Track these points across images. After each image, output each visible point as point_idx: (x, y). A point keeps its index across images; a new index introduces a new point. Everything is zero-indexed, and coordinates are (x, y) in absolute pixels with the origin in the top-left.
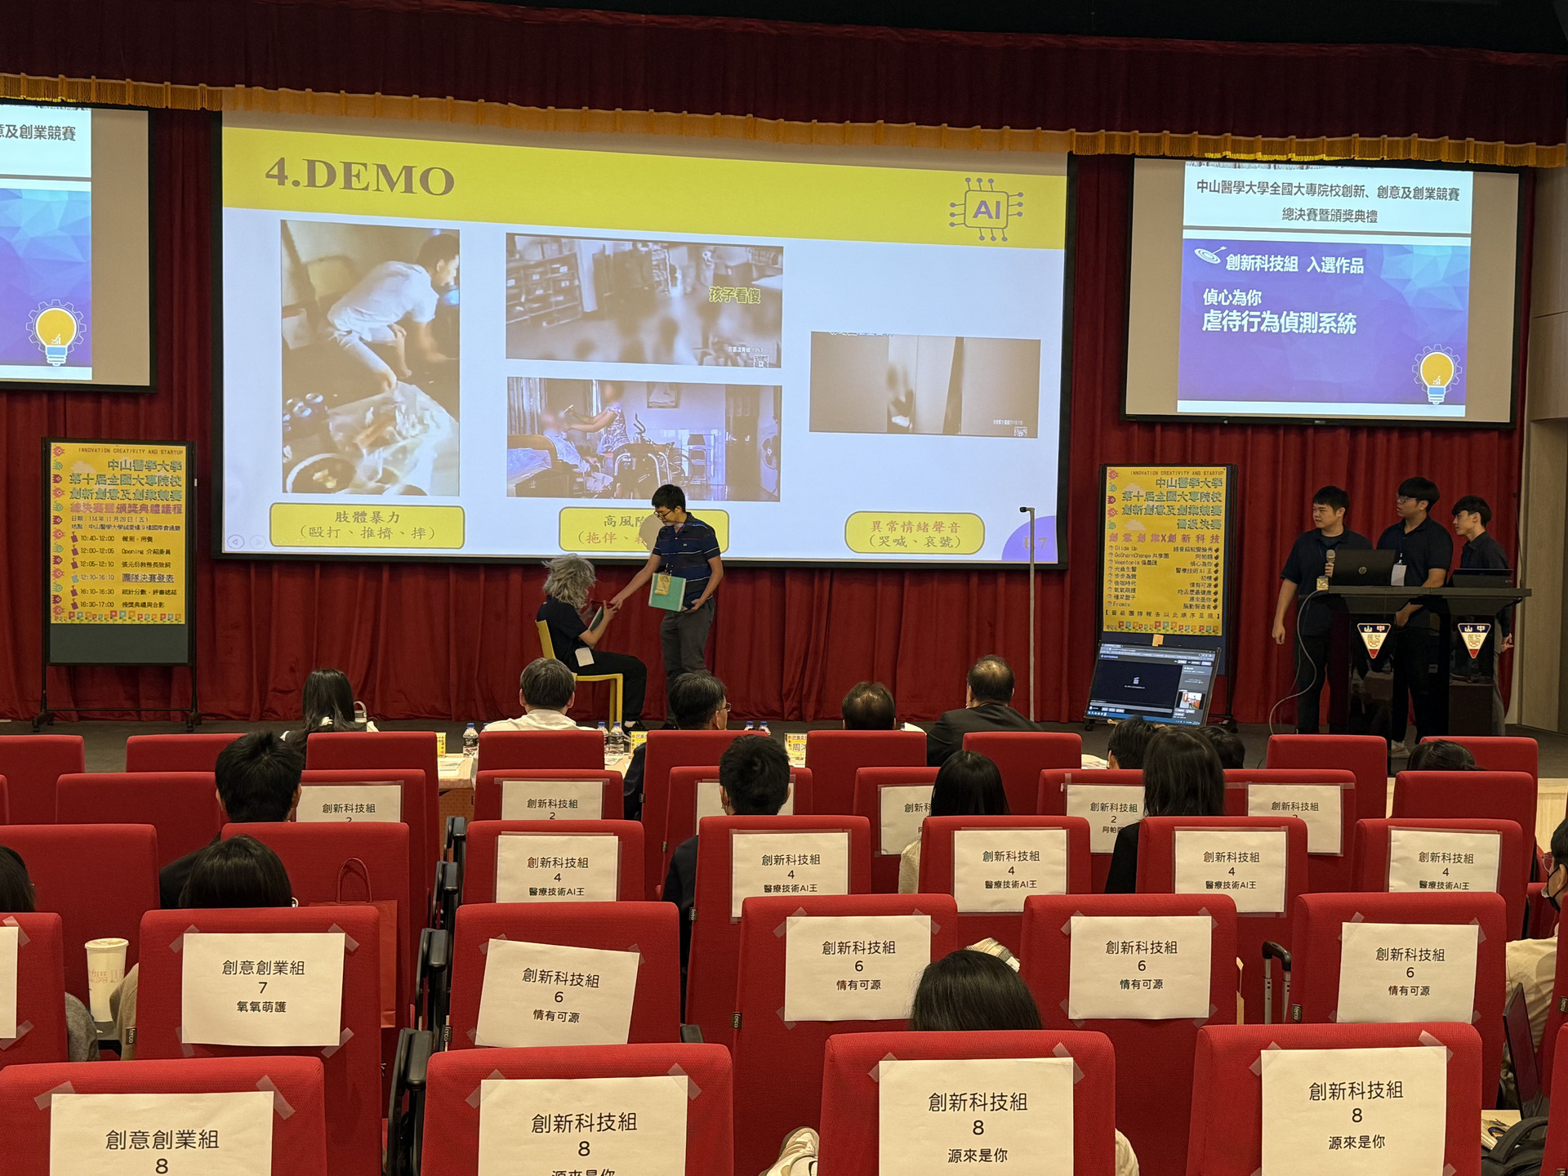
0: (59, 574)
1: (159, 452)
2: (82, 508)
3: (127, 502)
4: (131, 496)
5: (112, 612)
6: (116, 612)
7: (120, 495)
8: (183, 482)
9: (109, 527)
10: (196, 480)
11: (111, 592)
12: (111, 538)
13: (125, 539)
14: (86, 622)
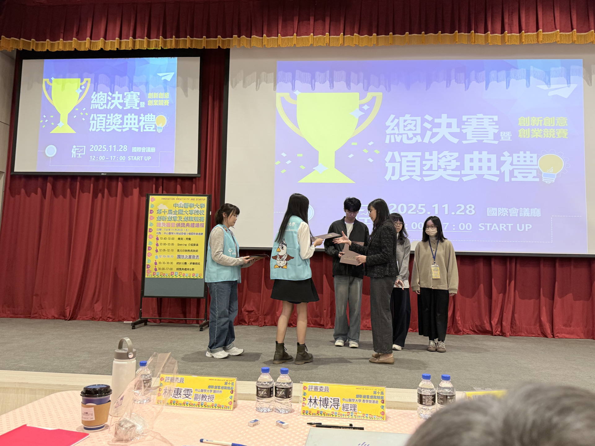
0: (150, 255)
1: (195, 199)
2: (161, 225)
3: (181, 222)
4: (183, 219)
5: (172, 272)
6: (173, 272)
7: (178, 219)
8: (205, 213)
9: (172, 233)
10: (211, 212)
11: (172, 263)
12: (173, 239)
13: (179, 239)
14: (160, 277)
